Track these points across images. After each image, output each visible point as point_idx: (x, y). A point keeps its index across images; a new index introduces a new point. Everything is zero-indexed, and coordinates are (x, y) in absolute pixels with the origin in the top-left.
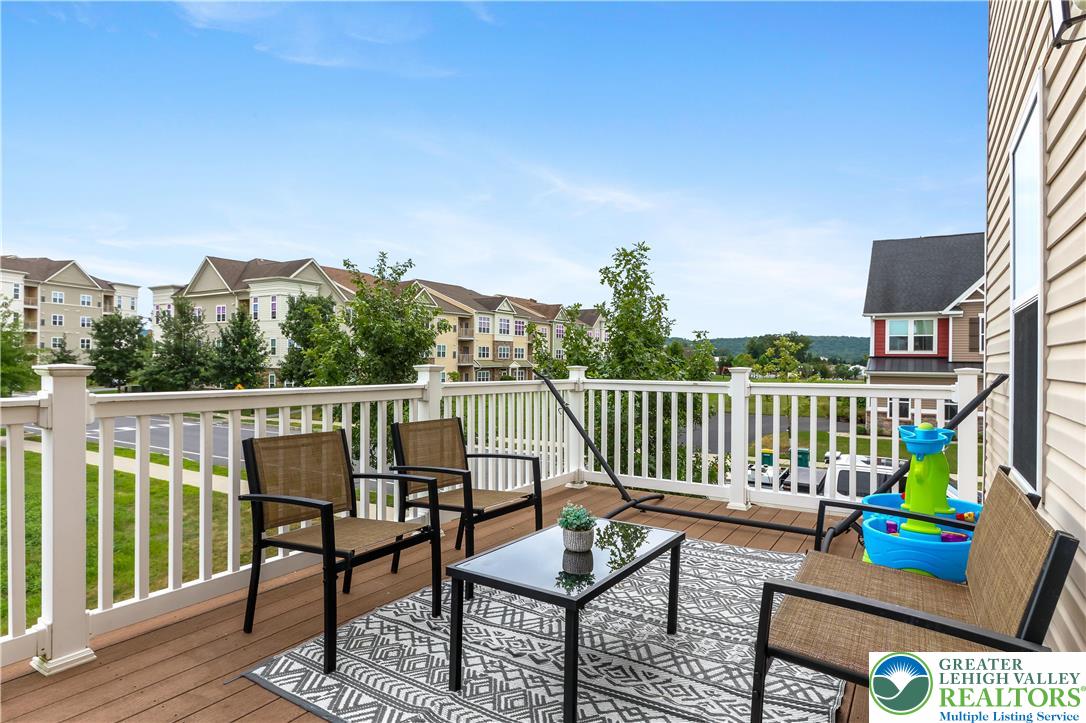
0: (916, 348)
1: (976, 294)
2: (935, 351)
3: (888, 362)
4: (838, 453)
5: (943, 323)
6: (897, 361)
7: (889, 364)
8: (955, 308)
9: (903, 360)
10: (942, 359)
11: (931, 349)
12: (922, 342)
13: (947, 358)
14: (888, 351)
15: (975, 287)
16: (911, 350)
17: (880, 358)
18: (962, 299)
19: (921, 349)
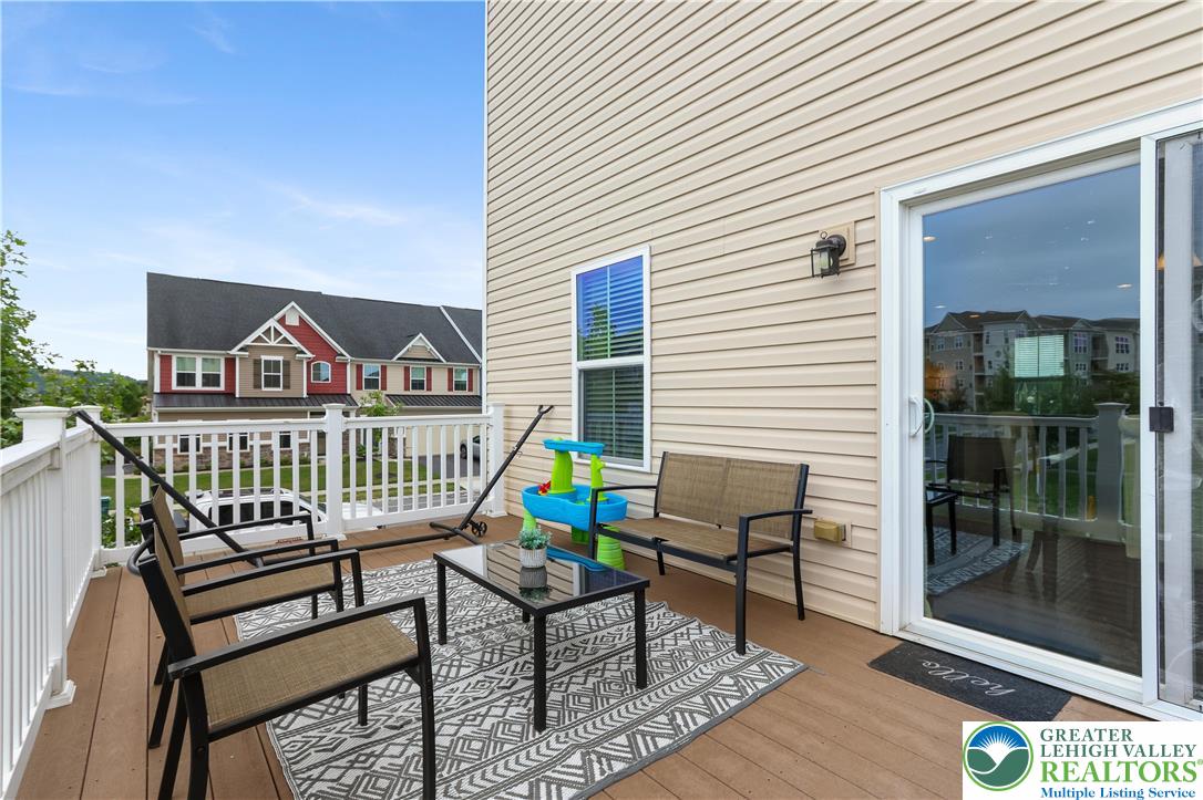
0: (204, 385)
1: (259, 339)
2: (222, 388)
3: (175, 398)
4: (200, 492)
5: (230, 362)
6: (186, 396)
7: (178, 399)
8: (241, 349)
9: (191, 396)
10: (229, 395)
11: (218, 385)
12: (210, 379)
13: (234, 394)
14: (175, 387)
15: (259, 332)
16: (199, 386)
17: (166, 394)
18: (248, 341)
19: (209, 386)
